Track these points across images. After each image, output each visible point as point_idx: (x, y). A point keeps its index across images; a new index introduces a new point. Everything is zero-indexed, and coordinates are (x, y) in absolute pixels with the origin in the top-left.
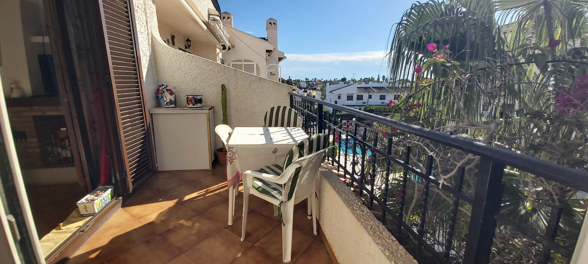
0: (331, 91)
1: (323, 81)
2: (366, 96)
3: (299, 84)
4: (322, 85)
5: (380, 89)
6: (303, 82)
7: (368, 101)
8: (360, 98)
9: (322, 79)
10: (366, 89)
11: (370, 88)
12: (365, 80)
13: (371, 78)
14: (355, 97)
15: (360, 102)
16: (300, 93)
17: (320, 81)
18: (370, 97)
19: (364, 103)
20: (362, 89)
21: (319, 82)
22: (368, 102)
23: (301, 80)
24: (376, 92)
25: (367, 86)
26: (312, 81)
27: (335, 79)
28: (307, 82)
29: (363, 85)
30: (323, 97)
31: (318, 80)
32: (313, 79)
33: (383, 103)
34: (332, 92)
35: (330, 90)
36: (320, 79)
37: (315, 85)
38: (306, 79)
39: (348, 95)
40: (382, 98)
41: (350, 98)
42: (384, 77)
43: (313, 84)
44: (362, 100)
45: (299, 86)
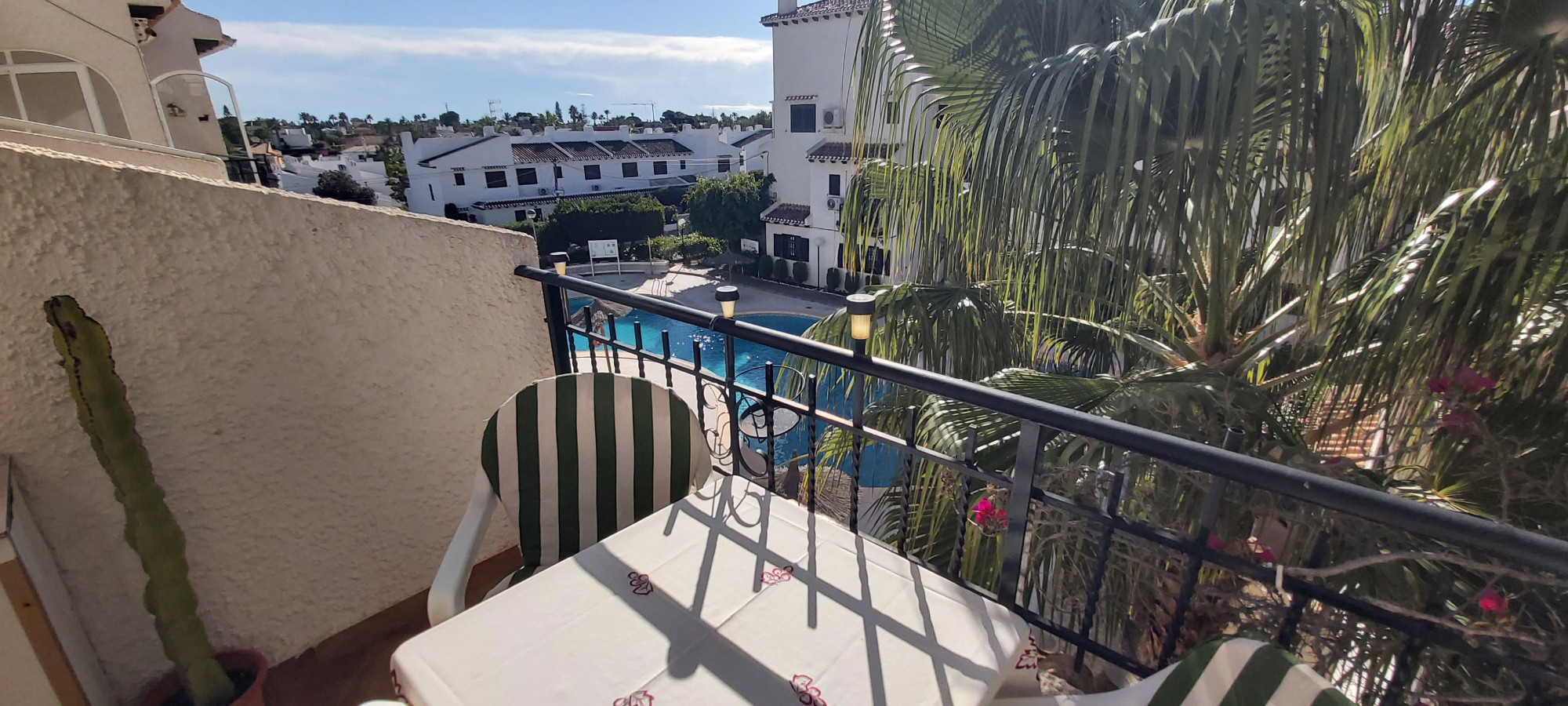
0: (427, 161)
1: (376, 122)
2: (544, 171)
3: (282, 137)
4: (380, 139)
5: (580, 147)
6: (292, 126)
7: (556, 186)
8: (527, 177)
9: (369, 117)
10: (540, 148)
11: (549, 145)
12: (521, 119)
13: (545, 115)
14: (511, 177)
15: (530, 191)
16: (299, 171)
17: (364, 124)
18: (558, 173)
19: (543, 192)
20: (528, 150)
21: (360, 126)
22: (556, 189)
23: (283, 121)
24: (571, 156)
25: (538, 138)
26: (328, 124)
27: (417, 117)
28: (310, 124)
29: (527, 136)
30: (397, 180)
31: (353, 120)
32: (332, 117)
33: (597, 188)
34: (432, 163)
35: (421, 158)
36: (363, 117)
37: (347, 136)
38: (304, 116)
39: (488, 171)
40: (592, 172)
41: (495, 179)
42: (573, 110)
43: (339, 134)
44: (536, 183)
45: (282, 144)
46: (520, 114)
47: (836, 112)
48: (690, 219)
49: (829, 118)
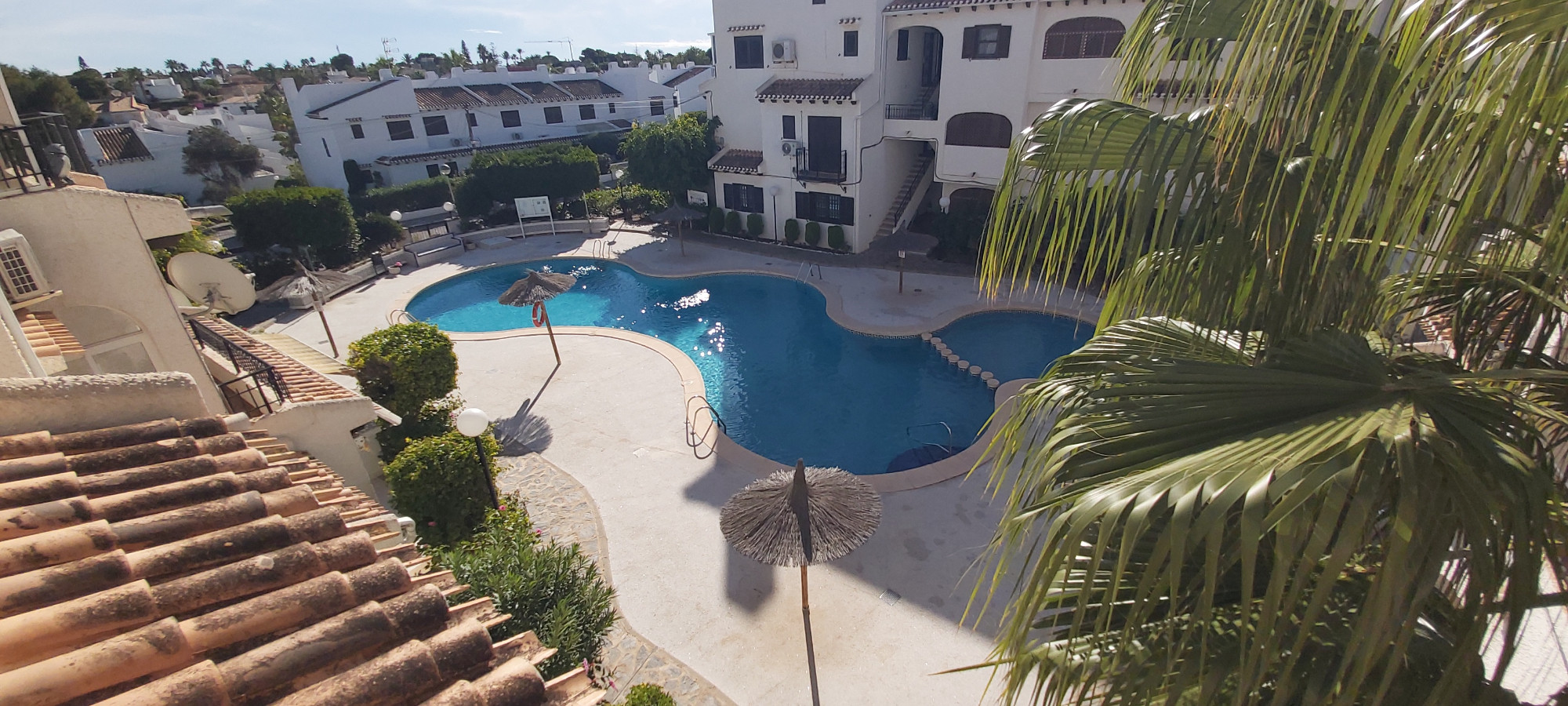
0: (316, 111)
1: (257, 69)
2: (455, 119)
3: (147, 88)
4: (261, 88)
5: (495, 91)
6: (159, 75)
7: (471, 135)
8: (436, 126)
9: (248, 62)
10: (449, 94)
11: (458, 89)
12: (424, 60)
13: (450, 55)
14: (418, 127)
15: (441, 142)
16: (164, 128)
17: (243, 70)
18: (472, 121)
19: (457, 142)
20: (433, 95)
21: (238, 73)
22: (472, 140)
23: (148, 71)
24: (485, 101)
25: (444, 82)
26: (201, 72)
27: (304, 62)
28: (179, 72)
29: (432, 79)
30: (286, 134)
31: (230, 66)
32: (204, 64)
33: (517, 136)
34: (322, 114)
35: (308, 108)
36: (241, 63)
37: (224, 86)
38: (171, 64)
39: (389, 120)
40: (511, 119)
41: (399, 129)
42: (481, 49)
43: (214, 83)
44: (448, 133)
45: (148, 96)
46: (421, 56)
47: (786, 44)
48: (628, 170)
49: (778, 51)
